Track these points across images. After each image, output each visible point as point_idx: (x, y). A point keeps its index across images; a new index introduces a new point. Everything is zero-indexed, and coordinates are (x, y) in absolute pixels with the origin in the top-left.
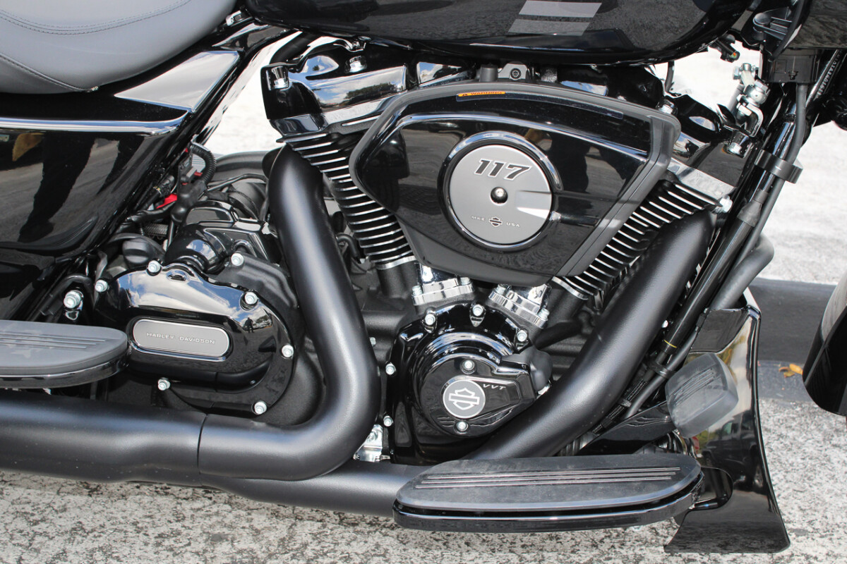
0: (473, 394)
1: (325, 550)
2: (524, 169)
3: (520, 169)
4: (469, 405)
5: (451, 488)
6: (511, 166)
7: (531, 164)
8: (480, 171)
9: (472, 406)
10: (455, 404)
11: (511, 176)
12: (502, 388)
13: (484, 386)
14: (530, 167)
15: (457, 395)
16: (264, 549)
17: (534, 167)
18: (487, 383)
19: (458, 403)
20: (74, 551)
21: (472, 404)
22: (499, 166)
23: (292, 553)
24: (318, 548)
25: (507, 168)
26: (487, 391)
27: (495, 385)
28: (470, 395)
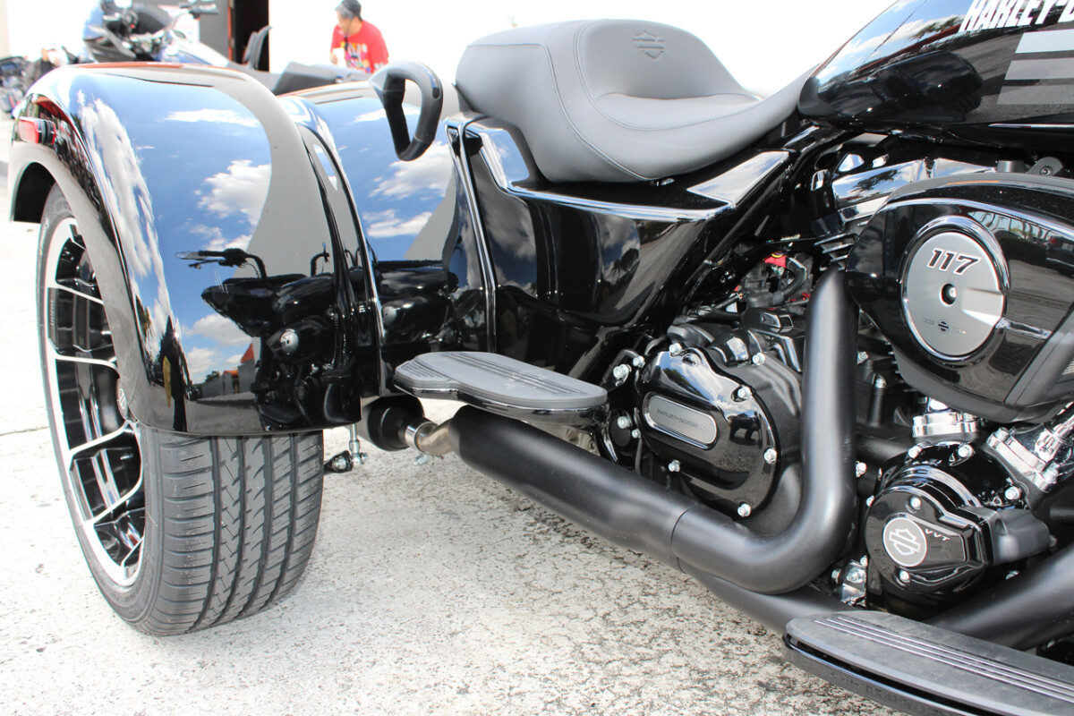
0: (914, 538)
1: (863, 708)
2: (973, 261)
3: (970, 261)
4: (909, 550)
5: (845, 632)
6: (961, 258)
7: (980, 255)
8: (932, 264)
9: (912, 552)
10: (895, 545)
11: (960, 270)
12: (945, 539)
13: (927, 530)
14: (979, 259)
15: (898, 535)
16: (807, 684)
17: (983, 259)
18: (930, 529)
19: (898, 545)
20: (652, 623)
21: (913, 550)
22: (950, 256)
23: (829, 697)
24: (857, 704)
25: (957, 260)
26: (930, 538)
27: (938, 533)
28: (911, 538)
